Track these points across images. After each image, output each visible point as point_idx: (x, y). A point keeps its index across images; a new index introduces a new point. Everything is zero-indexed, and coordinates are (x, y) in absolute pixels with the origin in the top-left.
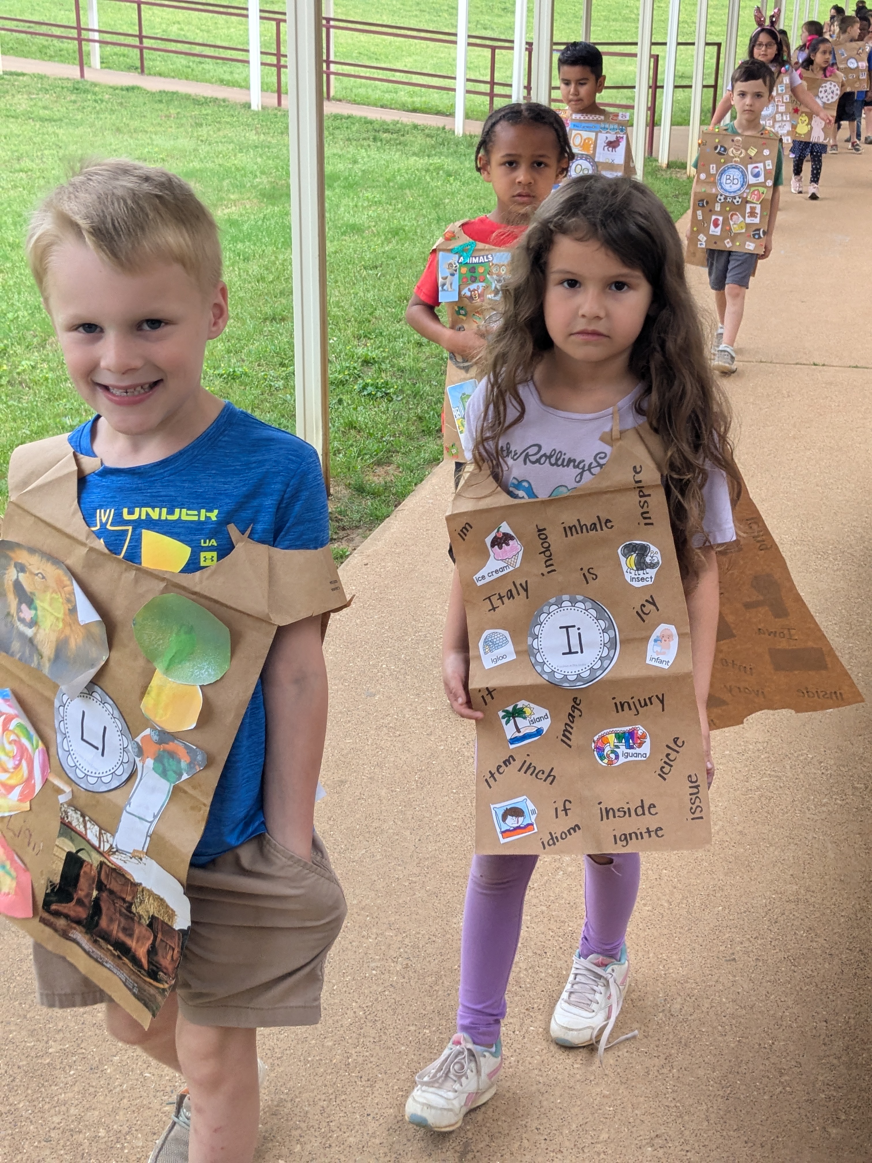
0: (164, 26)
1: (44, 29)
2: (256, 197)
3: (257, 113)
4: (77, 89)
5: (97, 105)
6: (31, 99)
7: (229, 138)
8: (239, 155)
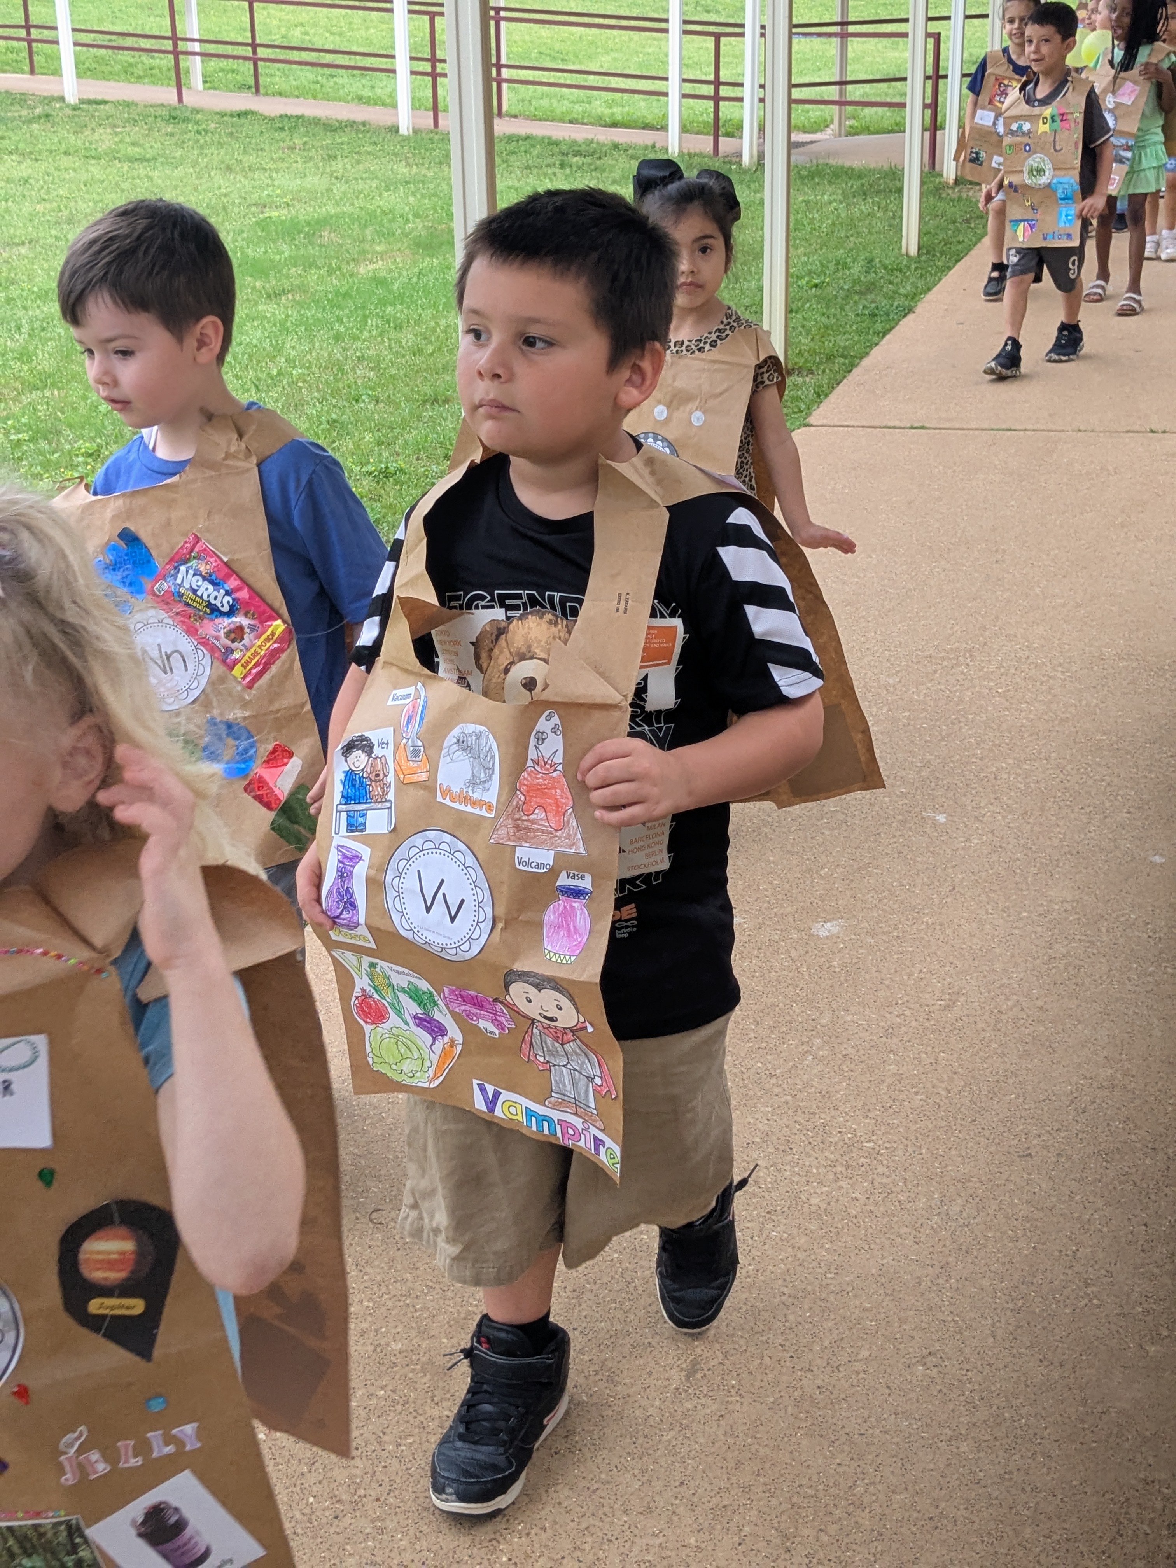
0: (283, 31)
1: (129, 42)
2: (408, 247)
3: (406, 139)
4: (174, 118)
5: (199, 137)
6: (116, 134)
7: (372, 172)
8: (386, 194)
